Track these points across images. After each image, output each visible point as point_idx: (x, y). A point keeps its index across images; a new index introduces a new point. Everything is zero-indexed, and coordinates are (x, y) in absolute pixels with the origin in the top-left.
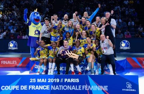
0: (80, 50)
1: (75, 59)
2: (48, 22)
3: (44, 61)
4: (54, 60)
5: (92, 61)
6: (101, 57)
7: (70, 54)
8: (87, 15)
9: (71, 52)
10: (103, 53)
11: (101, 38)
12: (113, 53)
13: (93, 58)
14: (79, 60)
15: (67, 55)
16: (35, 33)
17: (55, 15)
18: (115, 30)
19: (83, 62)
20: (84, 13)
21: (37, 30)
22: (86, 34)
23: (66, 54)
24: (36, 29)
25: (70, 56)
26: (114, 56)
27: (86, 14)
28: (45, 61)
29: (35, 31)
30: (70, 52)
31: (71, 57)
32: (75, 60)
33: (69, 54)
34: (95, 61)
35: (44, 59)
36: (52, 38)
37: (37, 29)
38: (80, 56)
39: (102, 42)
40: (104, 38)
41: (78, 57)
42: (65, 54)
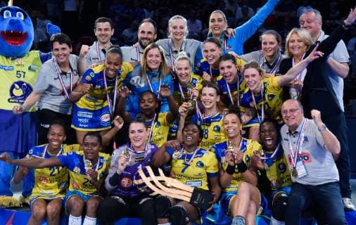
0: (199, 159)
1: (177, 201)
2: (66, 52)
3: (49, 211)
4: (92, 205)
5: (248, 211)
6: (284, 195)
7: (156, 179)
8: (224, 25)
9: (161, 171)
10: (294, 179)
11: (284, 115)
12: (337, 178)
13: (251, 199)
14: (195, 206)
15: (144, 184)
16: (12, 94)
17: (104, 21)
18: (341, 81)
19: (212, 213)
20: (211, 17)
21: (20, 84)
22: (218, 100)
23: (140, 182)
24: (17, 80)
25: (157, 191)
26: (342, 188)
27: (220, 20)
28: (51, 208)
29: (13, 87)
30: (157, 174)
31: (163, 194)
32: (179, 205)
33: (152, 182)
34: (260, 212)
35: (47, 202)
36: (80, 114)
37: (22, 79)
38: (197, 191)
39: (290, 132)
40: (295, 114)
41: (190, 195)
42: (136, 182)
